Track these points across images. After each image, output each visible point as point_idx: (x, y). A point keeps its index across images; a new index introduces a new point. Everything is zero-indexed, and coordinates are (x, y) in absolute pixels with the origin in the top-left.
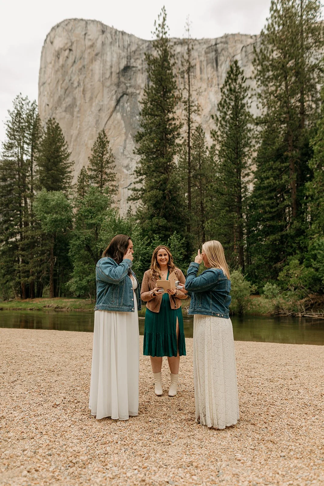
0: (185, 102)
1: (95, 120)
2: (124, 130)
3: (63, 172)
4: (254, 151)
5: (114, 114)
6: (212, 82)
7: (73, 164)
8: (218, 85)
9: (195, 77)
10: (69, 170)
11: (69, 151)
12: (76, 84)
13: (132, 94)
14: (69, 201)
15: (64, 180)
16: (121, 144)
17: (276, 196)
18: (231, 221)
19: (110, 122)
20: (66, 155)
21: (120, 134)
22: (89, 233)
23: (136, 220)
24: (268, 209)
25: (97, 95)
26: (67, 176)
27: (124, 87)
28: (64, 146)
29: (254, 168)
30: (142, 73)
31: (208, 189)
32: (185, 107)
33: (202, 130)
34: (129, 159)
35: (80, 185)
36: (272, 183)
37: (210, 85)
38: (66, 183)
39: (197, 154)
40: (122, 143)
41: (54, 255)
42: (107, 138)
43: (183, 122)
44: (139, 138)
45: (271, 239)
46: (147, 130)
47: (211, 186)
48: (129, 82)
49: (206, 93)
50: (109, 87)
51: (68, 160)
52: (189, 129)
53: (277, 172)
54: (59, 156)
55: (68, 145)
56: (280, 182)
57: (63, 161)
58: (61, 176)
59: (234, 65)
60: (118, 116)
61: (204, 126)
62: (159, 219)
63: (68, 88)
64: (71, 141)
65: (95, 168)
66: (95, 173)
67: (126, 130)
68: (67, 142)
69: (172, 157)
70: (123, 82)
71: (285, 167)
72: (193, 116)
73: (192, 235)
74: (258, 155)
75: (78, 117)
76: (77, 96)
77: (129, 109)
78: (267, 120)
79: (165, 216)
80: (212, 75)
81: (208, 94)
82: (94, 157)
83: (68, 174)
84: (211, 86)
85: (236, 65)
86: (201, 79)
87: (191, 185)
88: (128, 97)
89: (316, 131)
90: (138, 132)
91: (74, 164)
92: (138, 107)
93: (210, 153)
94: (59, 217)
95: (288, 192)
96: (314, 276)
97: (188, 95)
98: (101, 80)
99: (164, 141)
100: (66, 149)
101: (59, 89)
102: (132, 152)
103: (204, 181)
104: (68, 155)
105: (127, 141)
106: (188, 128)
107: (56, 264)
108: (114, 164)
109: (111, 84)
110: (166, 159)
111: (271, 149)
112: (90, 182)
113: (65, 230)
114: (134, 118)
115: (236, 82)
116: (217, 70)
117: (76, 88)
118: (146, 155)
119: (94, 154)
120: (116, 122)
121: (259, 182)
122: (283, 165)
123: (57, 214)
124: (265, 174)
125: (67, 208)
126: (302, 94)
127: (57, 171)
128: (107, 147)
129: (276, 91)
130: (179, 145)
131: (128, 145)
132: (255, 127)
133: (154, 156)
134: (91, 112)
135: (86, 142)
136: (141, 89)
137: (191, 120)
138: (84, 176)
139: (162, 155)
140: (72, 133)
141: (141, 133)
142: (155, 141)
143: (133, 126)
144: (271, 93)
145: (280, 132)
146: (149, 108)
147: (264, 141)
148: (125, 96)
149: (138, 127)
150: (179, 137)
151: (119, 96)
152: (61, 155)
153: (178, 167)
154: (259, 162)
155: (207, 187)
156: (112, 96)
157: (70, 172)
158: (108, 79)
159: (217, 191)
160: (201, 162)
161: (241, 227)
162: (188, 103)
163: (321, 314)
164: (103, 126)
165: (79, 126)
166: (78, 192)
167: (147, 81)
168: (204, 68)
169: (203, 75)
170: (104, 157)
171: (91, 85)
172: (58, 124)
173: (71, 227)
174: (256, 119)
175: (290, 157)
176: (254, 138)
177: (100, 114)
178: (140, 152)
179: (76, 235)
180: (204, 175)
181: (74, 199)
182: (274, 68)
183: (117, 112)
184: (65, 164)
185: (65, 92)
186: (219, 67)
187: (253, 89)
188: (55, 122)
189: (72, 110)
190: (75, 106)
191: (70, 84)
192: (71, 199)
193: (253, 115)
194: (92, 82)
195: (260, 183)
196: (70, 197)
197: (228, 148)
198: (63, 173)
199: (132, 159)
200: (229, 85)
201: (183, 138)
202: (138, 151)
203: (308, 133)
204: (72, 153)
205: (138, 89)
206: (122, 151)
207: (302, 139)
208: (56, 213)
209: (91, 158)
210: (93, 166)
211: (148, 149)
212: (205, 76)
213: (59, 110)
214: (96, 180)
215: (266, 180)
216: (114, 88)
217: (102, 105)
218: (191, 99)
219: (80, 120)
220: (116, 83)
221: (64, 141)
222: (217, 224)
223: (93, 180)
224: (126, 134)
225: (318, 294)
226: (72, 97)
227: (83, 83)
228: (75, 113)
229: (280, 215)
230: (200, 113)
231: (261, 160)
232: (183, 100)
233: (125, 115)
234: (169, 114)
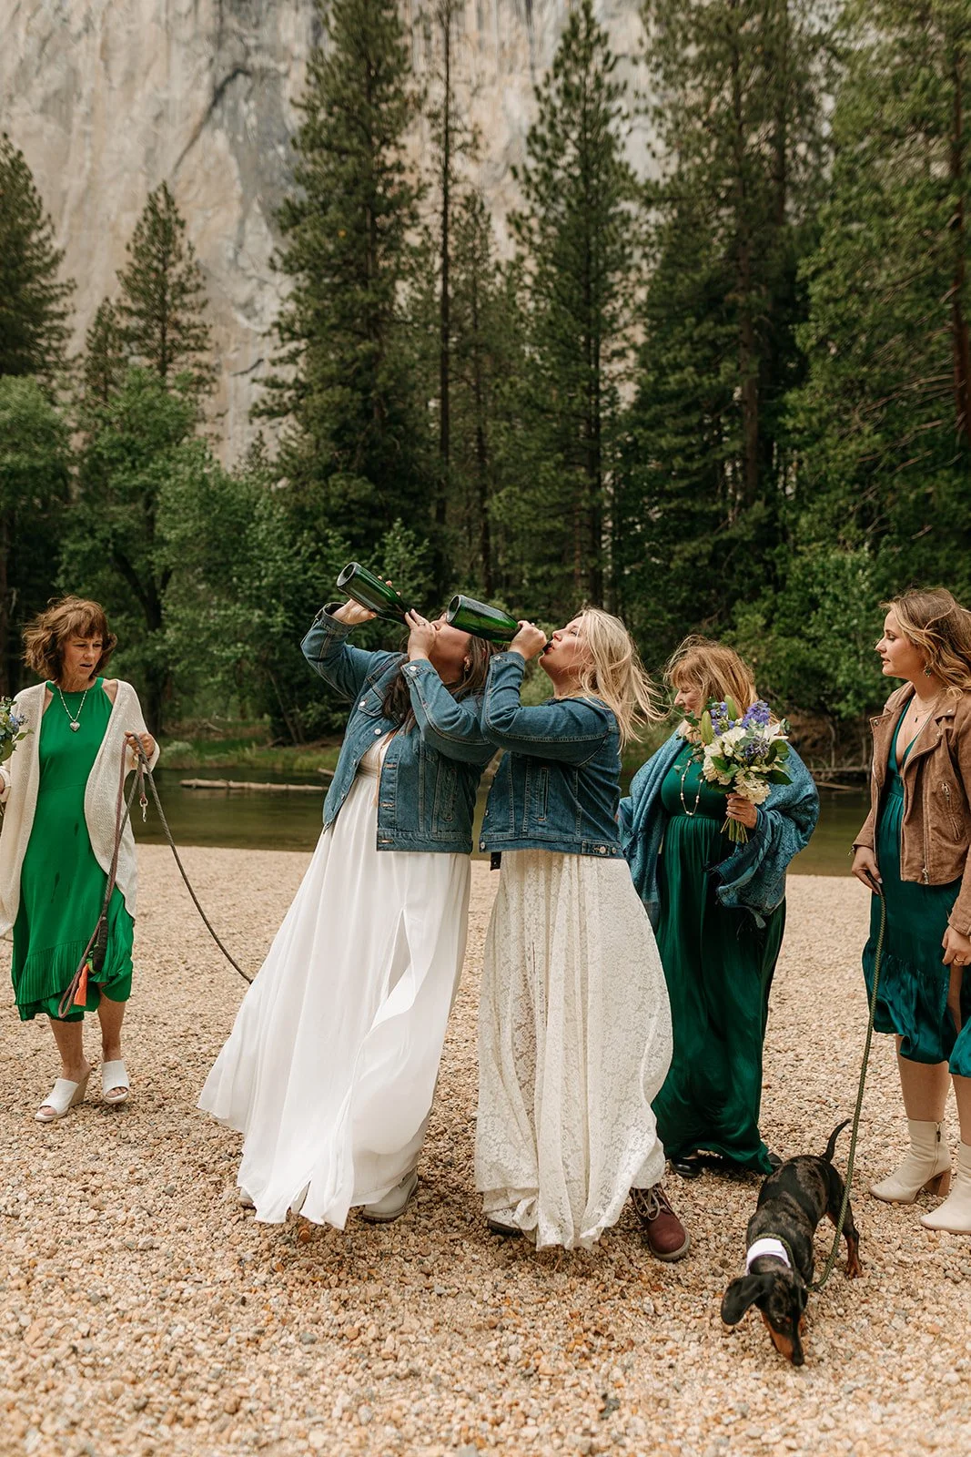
0: (433, 116)
1: (142, 150)
2: (238, 189)
3: (36, 314)
4: (640, 282)
5: (205, 135)
6: (514, 56)
7: (71, 289)
8: (532, 67)
9: (463, 37)
10: (55, 307)
11: (57, 244)
12: (77, 25)
13: (264, 74)
14: (58, 410)
15: (44, 342)
16: (228, 233)
17: (700, 423)
18: (568, 493)
19: (192, 159)
20: (47, 259)
21: (223, 202)
22: (123, 516)
23: (278, 479)
24: (678, 462)
25: (149, 66)
26: (52, 330)
27: (238, 47)
28: (40, 228)
29: (639, 334)
30: (297, 9)
31: (502, 393)
32: (434, 132)
33: (482, 207)
34: (254, 282)
35: (96, 358)
36: (691, 384)
37: (507, 68)
38: (48, 350)
39: (465, 281)
40: (232, 230)
41: (11, 584)
42: (176, 212)
43: (426, 178)
44: (289, 218)
45: (686, 554)
46: (317, 197)
47: (513, 385)
48: (254, 32)
49: (494, 92)
50: (187, 44)
51: (53, 276)
52: (446, 202)
53: (707, 352)
54: (22, 259)
55: (53, 227)
56: (714, 382)
57: (38, 277)
58: (31, 327)
59: (582, 14)
60: (219, 140)
61: (490, 194)
62: (349, 479)
63: (51, 34)
64: (62, 211)
65: (142, 306)
66: (142, 323)
67: (245, 186)
68: (49, 216)
69: (394, 287)
70: (234, 32)
71: (727, 336)
72: (459, 163)
73: (451, 530)
74: (649, 296)
75: (85, 134)
76: (80, 66)
77: (253, 121)
78: (679, 193)
79: (369, 472)
80: (514, 36)
81: (501, 92)
82: (137, 271)
83: (56, 322)
84: (511, 70)
85: (587, 13)
86: (480, 45)
87: (451, 376)
88: (249, 81)
89: (818, 233)
90: (287, 202)
91: (75, 292)
92: (281, 116)
93: (509, 281)
94: (23, 460)
95: (734, 412)
96: (803, 662)
97: (443, 92)
98: (163, 16)
99: (368, 236)
100: (48, 238)
101: (22, 35)
102: (266, 261)
103: (488, 368)
104: (56, 260)
105: (249, 225)
106: (441, 199)
107: (17, 611)
108: (202, 295)
109: (196, 36)
110: (375, 292)
111: (687, 281)
112: (126, 350)
113: (45, 502)
114: (271, 153)
115: (586, 68)
116: (529, 21)
117: (79, 36)
118: (309, 277)
119: (136, 263)
120: (212, 160)
121: (651, 378)
122: (723, 330)
123: (18, 452)
124: (670, 356)
125: (51, 433)
126: (782, 121)
127: (17, 308)
128: (179, 241)
129: (708, 105)
130: (414, 252)
131: (250, 239)
132: (644, 210)
133: (337, 280)
134: (127, 122)
135: (113, 217)
136: (293, 58)
137: (453, 175)
138: (108, 328)
139: (363, 278)
140: (65, 186)
141: (298, 204)
142: (342, 233)
143: (267, 178)
144: (693, 112)
145: (714, 231)
146: (324, 124)
147: (668, 256)
148: (241, 77)
149: (283, 181)
150: (416, 226)
151: (222, 76)
152: (31, 259)
153: (410, 318)
154: (652, 318)
155: (497, 387)
156: (200, 72)
157: (62, 316)
158: (186, 16)
159: (528, 401)
160: (479, 306)
161: (596, 513)
162: (441, 120)
163: (820, 773)
164: (170, 168)
165: (88, 165)
166: (86, 380)
167: (311, 34)
168: (490, 11)
169: (485, 34)
170: (167, 273)
171: (129, 32)
172: (20, 154)
173: (65, 495)
174: (646, 187)
175: (743, 309)
176: (639, 243)
177: (160, 132)
178: (291, 265)
179: (81, 523)
180: (489, 349)
181: (74, 404)
182: (704, 34)
183: (214, 129)
184: (44, 287)
185: (42, 49)
186: (534, 12)
187: (641, 93)
188: (11, 146)
189: (64, 107)
190: (75, 97)
191: (57, 22)
192: (64, 405)
193: (635, 174)
194: (132, 21)
195: (656, 381)
196: (64, 397)
197: (562, 268)
198: (38, 318)
199: (262, 283)
200: (566, 75)
201: (426, 228)
202: (286, 262)
203: (796, 238)
204: (68, 252)
205: (284, 59)
206: (230, 254)
207: (776, 256)
208: (16, 447)
209: (127, 273)
210: (134, 299)
211: (319, 256)
212: (492, 38)
213: (22, 106)
214: (143, 346)
215: (674, 373)
216: (207, 48)
217: (167, 102)
218: (452, 107)
219: (92, 146)
220: (211, 31)
221: (39, 212)
222: (525, 501)
223: (134, 345)
224: (243, 201)
225: (811, 713)
226: (65, 67)
227: (103, 22)
228: (76, 121)
229: (709, 482)
230: (480, 154)
231: (661, 312)
232: (426, 108)
233: (240, 138)
234: (384, 150)
